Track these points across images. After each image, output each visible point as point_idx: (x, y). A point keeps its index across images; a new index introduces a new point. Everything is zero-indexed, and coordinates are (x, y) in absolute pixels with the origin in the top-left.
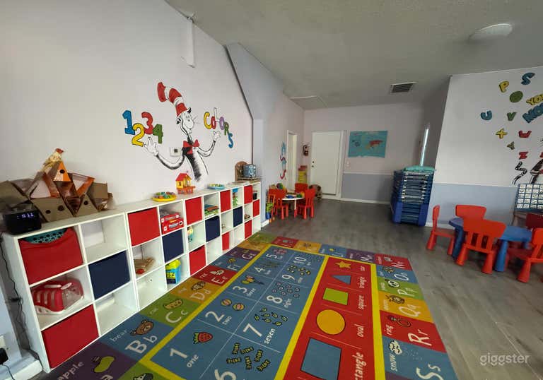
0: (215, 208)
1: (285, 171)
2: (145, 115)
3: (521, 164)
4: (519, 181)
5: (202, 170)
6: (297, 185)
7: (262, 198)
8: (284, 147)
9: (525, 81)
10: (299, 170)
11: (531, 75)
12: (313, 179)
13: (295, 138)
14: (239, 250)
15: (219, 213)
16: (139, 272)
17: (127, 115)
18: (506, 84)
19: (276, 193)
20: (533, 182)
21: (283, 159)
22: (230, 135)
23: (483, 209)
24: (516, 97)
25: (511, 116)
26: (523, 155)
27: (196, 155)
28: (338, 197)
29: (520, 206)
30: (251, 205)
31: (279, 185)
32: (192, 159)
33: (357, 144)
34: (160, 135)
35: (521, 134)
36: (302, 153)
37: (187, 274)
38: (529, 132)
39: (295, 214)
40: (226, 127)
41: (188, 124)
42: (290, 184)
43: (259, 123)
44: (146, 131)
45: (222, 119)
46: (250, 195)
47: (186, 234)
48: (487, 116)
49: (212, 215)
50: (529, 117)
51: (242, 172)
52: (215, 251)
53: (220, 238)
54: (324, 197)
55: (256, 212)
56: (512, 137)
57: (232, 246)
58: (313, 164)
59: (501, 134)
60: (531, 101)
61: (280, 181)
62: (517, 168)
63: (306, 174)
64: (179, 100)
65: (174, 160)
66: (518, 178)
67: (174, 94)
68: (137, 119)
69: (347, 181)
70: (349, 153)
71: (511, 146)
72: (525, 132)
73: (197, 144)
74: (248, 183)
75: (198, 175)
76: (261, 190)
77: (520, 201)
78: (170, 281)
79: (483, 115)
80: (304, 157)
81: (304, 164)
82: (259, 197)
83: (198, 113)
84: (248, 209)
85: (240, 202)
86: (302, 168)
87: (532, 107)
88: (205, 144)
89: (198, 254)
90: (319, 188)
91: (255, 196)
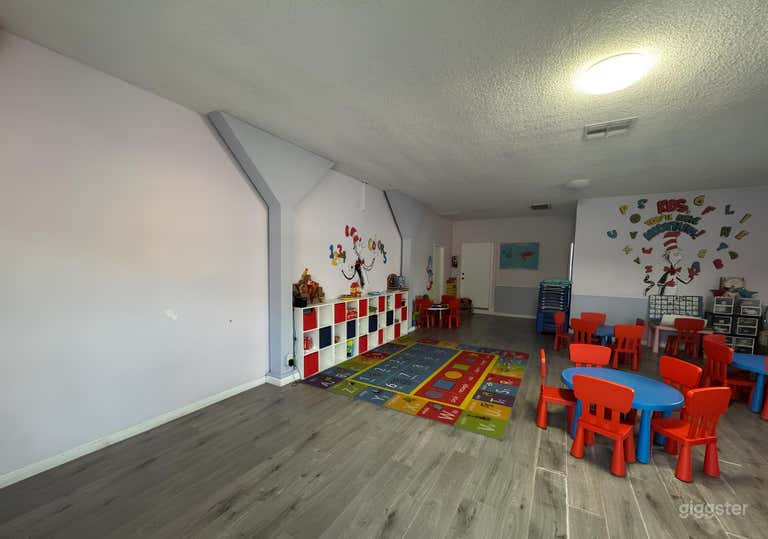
0: (375, 309)
1: (432, 283)
2: (339, 246)
3: (648, 277)
4: (649, 293)
5: (365, 281)
6: (443, 297)
7: (408, 305)
8: (430, 259)
9: (641, 206)
10: (448, 282)
11: (645, 201)
12: (463, 292)
13: (442, 250)
14: (390, 345)
15: (377, 313)
16: (336, 342)
17: (331, 248)
18: (625, 208)
19: (422, 303)
20: (662, 294)
21: (430, 272)
22: (385, 253)
23: (603, 317)
24: (635, 219)
25: (633, 235)
26: (649, 269)
27: (362, 270)
28: (491, 312)
29: (651, 316)
30: (400, 311)
31: (426, 297)
32: (360, 273)
33: (509, 256)
34: (345, 258)
35: (644, 251)
36: (450, 264)
37: (356, 353)
38: (651, 249)
39: (441, 323)
40: (382, 247)
41: (359, 249)
42: (437, 295)
43: (408, 242)
44: (339, 256)
45: (380, 242)
46: (400, 302)
47: (358, 324)
48: (613, 235)
49: (373, 314)
50: (649, 236)
51: (393, 283)
52: (373, 343)
53: (377, 332)
54: (476, 311)
55: (404, 317)
56: (637, 253)
57: (385, 342)
58: (462, 276)
59: (627, 250)
60: (649, 222)
61: (426, 292)
62: (646, 280)
63: (455, 287)
64: (356, 234)
65: (350, 272)
66: (647, 290)
67: (353, 230)
68: (336, 250)
69: (501, 294)
70: (501, 264)
71: (637, 261)
72: (647, 248)
73: (363, 262)
74: (398, 292)
75: (363, 284)
76: (408, 298)
77: (652, 311)
78: (349, 355)
79: (609, 234)
80: (453, 269)
81: (453, 276)
82: (406, 304)
83: (365, 241)
84: (398, 314)
85: (392, 307)
86: (451, 281)
87: (649, 228)
88: (368, 263)
89: (364, 340)
90: (470, 301)
91: (403, 304)
